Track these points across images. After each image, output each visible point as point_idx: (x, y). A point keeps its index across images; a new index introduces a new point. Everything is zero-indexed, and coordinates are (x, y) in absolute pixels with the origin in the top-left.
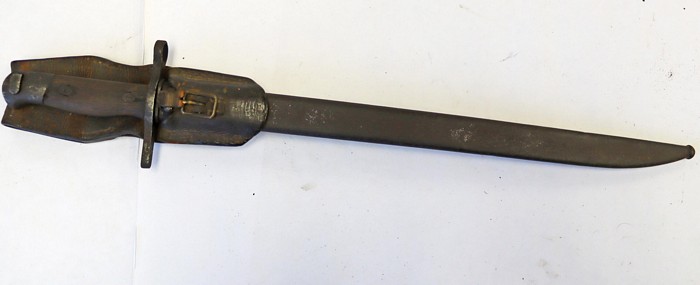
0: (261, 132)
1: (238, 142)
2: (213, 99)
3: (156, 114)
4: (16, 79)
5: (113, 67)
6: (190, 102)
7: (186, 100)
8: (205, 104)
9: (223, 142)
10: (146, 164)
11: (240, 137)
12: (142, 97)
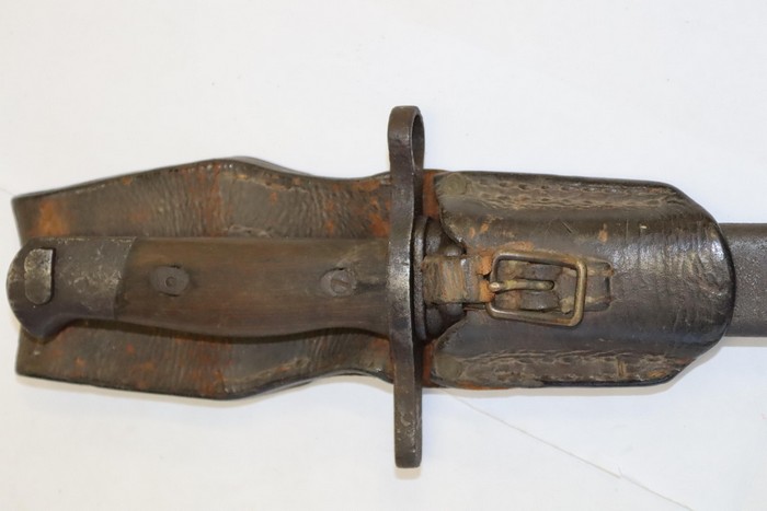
0: (724, 338)
1: (657, 374)
2: (574, 267)
3: (420, 315)
4: (39, 261)
5: (278, 188)
6: (510, 284)
7: (497, 280)
8: (552, 282)
9: (615, 377)
10: (408, 454)
11: (661, 360)
12: (374, 279)
